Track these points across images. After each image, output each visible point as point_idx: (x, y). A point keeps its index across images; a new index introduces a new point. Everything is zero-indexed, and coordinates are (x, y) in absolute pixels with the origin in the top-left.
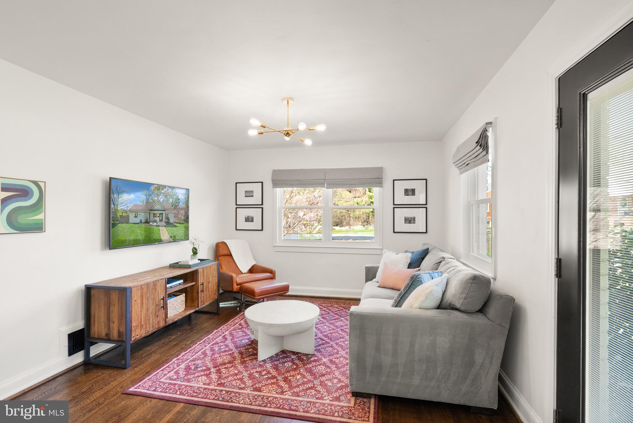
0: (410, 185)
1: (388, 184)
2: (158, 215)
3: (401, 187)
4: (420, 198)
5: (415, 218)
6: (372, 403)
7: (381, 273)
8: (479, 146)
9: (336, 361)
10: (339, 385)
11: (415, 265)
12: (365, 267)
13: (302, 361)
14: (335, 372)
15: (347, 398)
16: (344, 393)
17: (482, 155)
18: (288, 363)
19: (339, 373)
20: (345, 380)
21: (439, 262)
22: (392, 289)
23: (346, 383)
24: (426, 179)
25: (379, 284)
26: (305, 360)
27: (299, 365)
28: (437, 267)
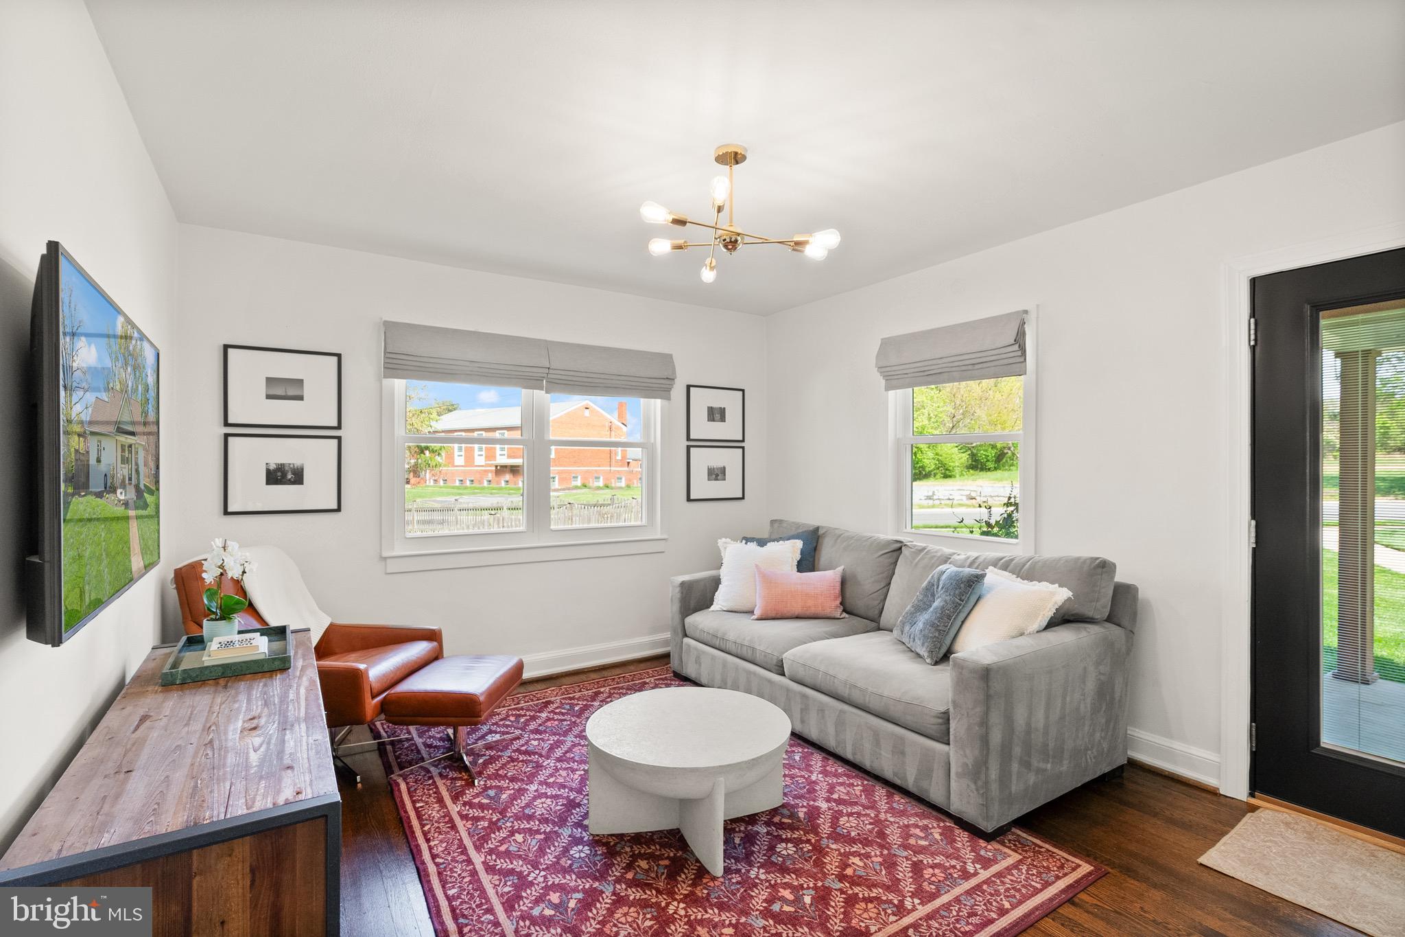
0: (717, 400)
1: (678, 392)
5: (724, 468)
6: (1024, 835)
7: (758, 588)
8: (1016, 347)
9: (841, 797)
10: (938, 837)
11: (807, 563)
12: (679, 583)
13: (792, 828)
14: (882, 816)
15: (988, 849)
16: (968, 844)
17: (1006, 361)
18: (780, 847)
19: (894, 815)
20: (925, 822)
21: (892, 551)
22: (798, 617)
23: (935, 825)
24: (743, 391)
25: (757, 613)
26: (793, 823)
27: (804, 838)
28: (891, 560)
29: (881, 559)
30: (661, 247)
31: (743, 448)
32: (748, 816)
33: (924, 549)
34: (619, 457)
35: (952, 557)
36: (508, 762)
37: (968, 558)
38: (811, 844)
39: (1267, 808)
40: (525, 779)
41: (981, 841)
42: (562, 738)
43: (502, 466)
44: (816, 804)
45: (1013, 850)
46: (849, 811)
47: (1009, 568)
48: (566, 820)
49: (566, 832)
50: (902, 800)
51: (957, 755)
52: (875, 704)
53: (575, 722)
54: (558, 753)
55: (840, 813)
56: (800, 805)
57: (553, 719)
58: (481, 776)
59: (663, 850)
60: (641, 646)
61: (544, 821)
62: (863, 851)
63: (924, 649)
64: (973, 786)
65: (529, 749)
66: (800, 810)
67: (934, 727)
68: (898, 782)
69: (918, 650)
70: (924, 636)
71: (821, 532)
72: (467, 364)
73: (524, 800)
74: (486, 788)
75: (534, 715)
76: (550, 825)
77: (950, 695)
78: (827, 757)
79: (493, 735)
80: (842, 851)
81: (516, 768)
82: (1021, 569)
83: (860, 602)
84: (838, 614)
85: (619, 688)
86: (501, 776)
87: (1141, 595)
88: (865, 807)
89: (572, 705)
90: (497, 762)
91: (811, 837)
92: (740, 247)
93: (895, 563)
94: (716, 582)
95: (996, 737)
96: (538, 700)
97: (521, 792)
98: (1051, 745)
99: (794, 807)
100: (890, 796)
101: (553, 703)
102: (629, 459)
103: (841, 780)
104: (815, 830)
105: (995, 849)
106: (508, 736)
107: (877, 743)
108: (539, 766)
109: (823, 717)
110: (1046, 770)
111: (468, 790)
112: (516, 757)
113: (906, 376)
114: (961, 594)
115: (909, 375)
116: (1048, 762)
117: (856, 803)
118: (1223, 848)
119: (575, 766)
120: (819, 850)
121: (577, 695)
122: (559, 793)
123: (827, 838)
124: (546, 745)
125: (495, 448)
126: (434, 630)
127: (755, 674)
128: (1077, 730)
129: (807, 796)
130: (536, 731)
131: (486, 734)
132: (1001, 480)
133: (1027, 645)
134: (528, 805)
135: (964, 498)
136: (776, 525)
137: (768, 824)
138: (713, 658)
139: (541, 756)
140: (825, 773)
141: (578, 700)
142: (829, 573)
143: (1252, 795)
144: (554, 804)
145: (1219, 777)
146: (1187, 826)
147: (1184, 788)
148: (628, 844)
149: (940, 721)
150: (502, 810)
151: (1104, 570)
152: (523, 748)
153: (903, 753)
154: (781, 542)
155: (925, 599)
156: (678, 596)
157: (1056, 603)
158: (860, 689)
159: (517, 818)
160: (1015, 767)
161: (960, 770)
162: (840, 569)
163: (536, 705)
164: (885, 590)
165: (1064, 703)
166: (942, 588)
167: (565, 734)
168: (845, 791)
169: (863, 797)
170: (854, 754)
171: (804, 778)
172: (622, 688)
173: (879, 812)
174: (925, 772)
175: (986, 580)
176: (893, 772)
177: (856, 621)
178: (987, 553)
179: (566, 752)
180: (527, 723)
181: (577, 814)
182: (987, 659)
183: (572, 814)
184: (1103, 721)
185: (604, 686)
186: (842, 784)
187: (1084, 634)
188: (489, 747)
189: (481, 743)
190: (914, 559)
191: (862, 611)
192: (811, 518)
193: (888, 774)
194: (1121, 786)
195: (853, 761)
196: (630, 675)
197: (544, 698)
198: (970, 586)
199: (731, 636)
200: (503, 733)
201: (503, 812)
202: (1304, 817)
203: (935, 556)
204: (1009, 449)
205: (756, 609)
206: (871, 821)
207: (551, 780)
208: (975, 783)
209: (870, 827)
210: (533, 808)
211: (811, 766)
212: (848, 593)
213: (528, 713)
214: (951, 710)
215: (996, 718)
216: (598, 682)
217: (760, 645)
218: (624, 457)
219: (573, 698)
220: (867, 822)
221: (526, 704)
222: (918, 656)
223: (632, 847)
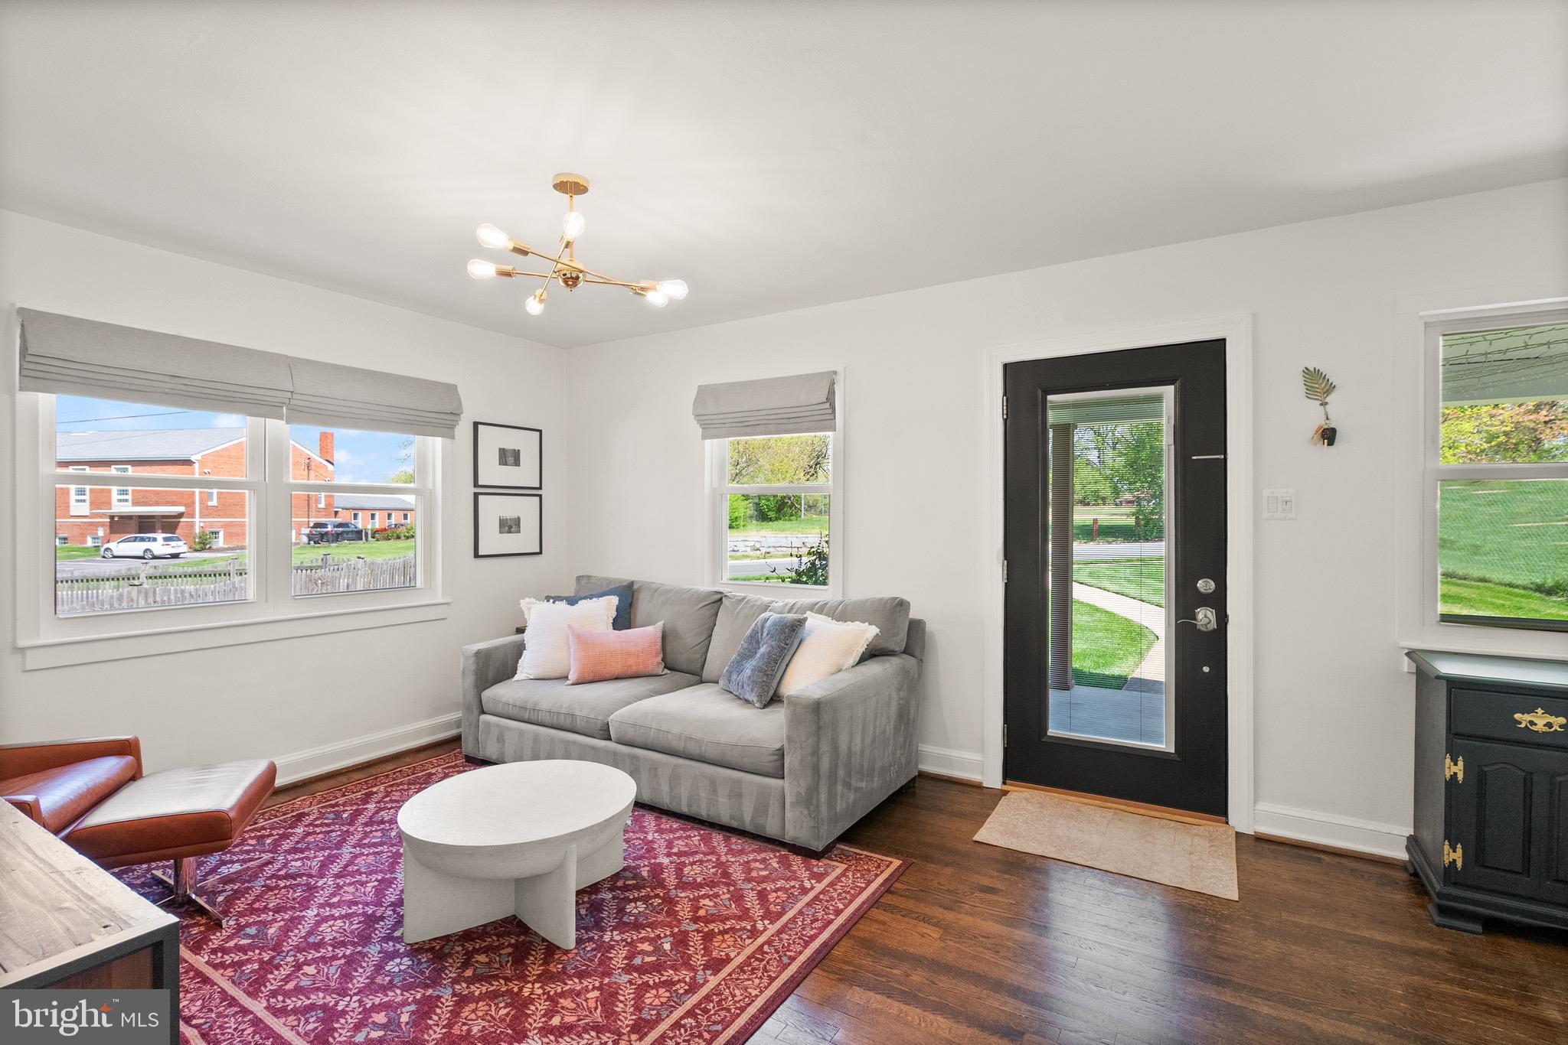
0: (509, 440)
1: (464, 430)
3: (492, 443)
5: (519, 519)
6: (847, 848)
7: (572, 650)
8: (827, 405)
9: (681, 849)
10: (776, 865)
11: (623, 620)
12: (473, 652)
13: (637, 887)
14: (723, 859)
15: (818, 866)
16: (803, 865)
17: (818, 418)
18: (629, 908)
19: (734, 855)
20: (763, 855)
21: (714, 602)
22: (618, 678)
23: (772, 856)
24: (540, 431)
25: (572, 677)
26: (638, 883)
27: (652, 894)
28: (713, 611)
29: (702, 611)
30: (482, 270)
31: (540, 496)
32: (589, 887)
33: (744, 598)
34: (322, 505)
35: (771, 605)
36: (264, 893)
37: (787, 604)
38: (660, 898)
39: (1015, 791)
40: (297, 906)
41: (813, 861)
42: (335, 851)
43: (121, 517)
44: (658, 861)
45: (839, 862)
46: (692, 860)
47: (824, 612)
48: (370, 937)
49: (373, 950)
50: (740, 841)
51: (790, 787)
52: (711, 753)
53: (347, 831)
54: (335, 868)
55: (684, 864)
56: (642, 865)
57: (314, 833)
58: (228, 916)
59: (501, 939)
60: (418, 733)
61: (337, 944)
62: (711, 893)
63: (754, 694)
64: (806, 812)
65: (290, 871)
66: (642, 869)
67: (770, 765)
68: (734, 824)
69: (747, 697)
70: (753, 681)
71: (636, 587)
72: (167, 379)
73: (303, 929)
74: (240, 928)
75: (284, 834)
76: (349, 947)
77: (784, 732)
78: (659, 816)
79: (229, 866)
80: (692, 897)
81: (278, 896)
82: (835, 612)
83: (682, 655)
84: (660, 670)
85: (398, 785)
86: (258, 909)
87: (928, 628)
88: (705, 854)
89: (338, 814)
90: (247, 896)
91: (660, 892)
92: (581, 284)
93: (716, 615)
94: (519, 649)
95: (825, 764)
96: (285, 814)
97: (295, 922)
98: (866, 765)
99: (634, 868)
100: (727, 840)
101: (308, 814)
102: (336, 508)
103: (678, 835)
104: (661, 884)
105: (825, 865)
106: (251, 863)
107: (714, 790)
108: (311, 889)
109: (656, 775)
110: (862, 788)
111: (214, 934)
112: (274, 885)
113: (724, 425)
114: (786, 639)
115: (727, 425)
116: (863, 782)
117: (696, 853)
118: (988, 826)
119: (364, 878)
120: (670, 902)
121: (341, 800)
122: (350, 911)
123: (675, 889)
124: (314, 864)
125: (110, 491)
126: (127, 740)
127: (574, 742)
128: (884, 750)
129: (647, 855)
130: (294, 850)
131: (218, 867)
132: (784, 530)
133: (847, 679)
134: (310, 933)
135: (749, 549)
136: (583, 582)
137: (611, 889)
138: (521, 733)
139: (311, 876)
140: (660, 831)
141: (344, 805)
142: (650, 629)
143: (1004, 783)
144: (347, 924)
145: (982, 774)
146: (962, 815)
147: (958, 787)
148: (457, 943)
149: (775, 757)
150: (274, 946)
151: (902, 608)
152: (282, 873)
153: (740, 796)
154: (594, 599)
155: (750, 647)
156: (473, 667)
157: (867, 639)
158: (696, 740)
159: (299, 949)
160: (840, 788)
161: (794, 800)
162: (660, 624)
163: (285, 821)
164: (707, 642)
165: (875, 728)
166: (768, 634)
167: (339, 845)
168: (683, 844)
169: (702, 845)
170: (690, 806)
171: (641, 839)
172: (402, 784)
173: (720, 856)
174: (762, 809)
175: (807, 623)
176: (730, 816)
177: (678, 676)
178: (804, 599)
179: (346, 866)
180: (276, 844)
181: (383, 928)
182: (817, 693)
183: (376, 929)
184: (902, 740)
185: (376, 785)
186: (679, 838)
187: (888, 665)
188: (227, 880)
189: (212, 879)
190: (735, 609)
191: (683, 666)
192: (623, 572)
193: (725, 819)
194: (914, 794)
195: (688, 813)
196: (409, 768)
197: (292, 811)
198: (794, 630)
199: (545, 705)
200: (245, 861)
201: (277, 948)
202: (1037, 792)
203: (755, 605)
204: (789, 499)
205: (571, 672)
206: (714, 865)
207: (335, 900)
208: (808, 809)
209: (714, 870)
210: (319, 935)
211: (645, 827)
212: (669, 647)
213: (274, 832)
214: (786, 746)
215: (825, 747)
216: (366, 782)
217: (581, 711)
218: (329, 505)
219: (337, 805)
220: (710, 867)
221: (268, 822)
222: (747, 701)
223: (463, 946)
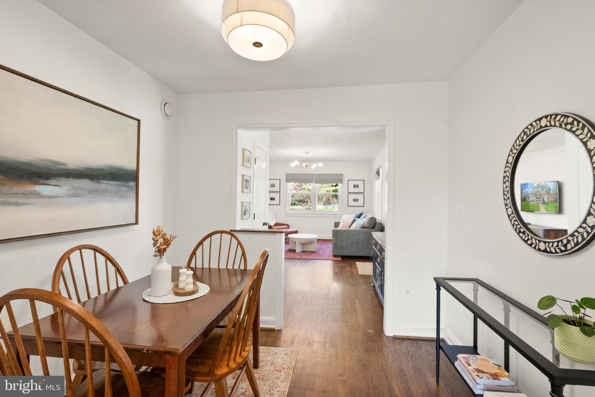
0: (356, 183)
1: (345, 182)
2: (538, 198)
3: (351, 184)
4: (361, 189)
5: (358, 199)
24: (364, 180)
31: (364, 194)
126: (288, 224)
